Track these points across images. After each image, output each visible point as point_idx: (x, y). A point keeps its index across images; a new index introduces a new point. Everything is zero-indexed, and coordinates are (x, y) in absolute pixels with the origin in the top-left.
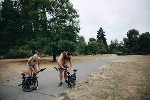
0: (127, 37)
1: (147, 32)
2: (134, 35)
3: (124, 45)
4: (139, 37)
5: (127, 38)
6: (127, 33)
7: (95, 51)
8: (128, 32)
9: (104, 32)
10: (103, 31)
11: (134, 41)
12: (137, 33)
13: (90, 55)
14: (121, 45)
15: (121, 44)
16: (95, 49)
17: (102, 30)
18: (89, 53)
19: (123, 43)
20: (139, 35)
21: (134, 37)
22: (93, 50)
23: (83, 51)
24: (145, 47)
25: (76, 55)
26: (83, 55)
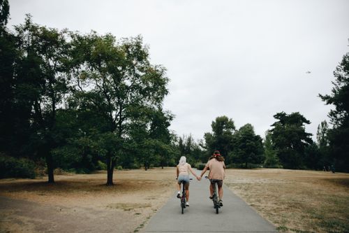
0: (213, 130)
1: (248, 124)
2: (227, 128)
3: (206, 148)
4: (234, 131)
5: (213, 133)
6: (213, 122)
8: (215, 121)
9: (166, 118)
10: (165, 115)
11: (232, 140)
12: (231, 125)
14: (200, 147)
15: (200, 145)
17: (163, 115)
19: (204, 142)
20: (234, 128)
21: (226, 133)
24: (252, 153)
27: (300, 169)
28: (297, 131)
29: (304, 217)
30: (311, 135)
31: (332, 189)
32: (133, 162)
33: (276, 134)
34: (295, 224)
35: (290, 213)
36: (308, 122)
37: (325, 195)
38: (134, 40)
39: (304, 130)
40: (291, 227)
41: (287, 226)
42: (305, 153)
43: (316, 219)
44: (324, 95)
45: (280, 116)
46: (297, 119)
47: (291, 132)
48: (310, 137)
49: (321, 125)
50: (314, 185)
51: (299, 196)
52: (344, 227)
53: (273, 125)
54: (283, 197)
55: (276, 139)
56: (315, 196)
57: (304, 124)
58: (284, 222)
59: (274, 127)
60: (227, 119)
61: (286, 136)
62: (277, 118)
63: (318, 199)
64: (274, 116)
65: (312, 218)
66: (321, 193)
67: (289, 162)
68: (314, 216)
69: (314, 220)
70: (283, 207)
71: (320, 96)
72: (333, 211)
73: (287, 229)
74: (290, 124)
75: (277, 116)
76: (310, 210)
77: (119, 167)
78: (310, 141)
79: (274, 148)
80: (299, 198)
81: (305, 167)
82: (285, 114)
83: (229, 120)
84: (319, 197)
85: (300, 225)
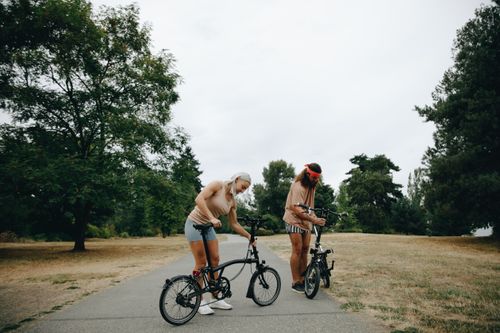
0: (266, 181)
2: (284, 177)
3: (254, 206)
5: (264, 184)
6: (265, 169)
7: (172, 222)
8: (268, 168)
9: (196, 163)
10: (195, 158)
12: (290, 173)
13: (149, 235)
14: (247, 205)
15: (247, 202)
16: (173, 217)
17: (192, 157)
18: (149, 231)
19: (253, 198)
21: (283, 184)
22: (165, 218)
23: (127, 224)
25: (106, 238)
26: (125, 237)
27: (386, 233)
28: (381, 181)
29: (393, 285)
30: (401, 186)
31: (433, 248)
32: (145, 226)
33: (353, 185)
34: (378, 296)
35: (369, 281)
36: (397, 169)
37: (425, 256)
38: (124, 11)
39: (391, 180)
40: (370, 303)
41: (363, 300)
42: (392, 211)
43: (417, 288)
44: (422, 107)
45: (359, 160)
46: (382, 164)
47: (373, 182)
48: (400, 189)
49: (413, 174)
50: (407, 245)
51: (385, 258)
52: (468, 298)
53: (350, 173)
54: (360, 261)
55: (353, 192)
56: (411, 257)
57: (391, 171)
58: (358, 294)
59: (350, 176)
60: (284, 165)
61: (366, 188)
62: (354, 163)
63: (415, 261)
64: (351, 160)
65: (409, 286)
66: (419, 253)
67: (372, 224)
68: (414, 283)
69: (413, 289)
70: (357, 272)
71: (417, 108)
72: (443, 275)
73: (363, 306)
74: (372, 172)
75: (355, 160)
76: (405, 276)
77: (123, 234)
78: (399, 194)
79: (350, 204)
80: (385, 261)
81: (392, 231)
82: (366, 157)
83: (288, 166)
84: (417, 258)
85: (388, 298)
